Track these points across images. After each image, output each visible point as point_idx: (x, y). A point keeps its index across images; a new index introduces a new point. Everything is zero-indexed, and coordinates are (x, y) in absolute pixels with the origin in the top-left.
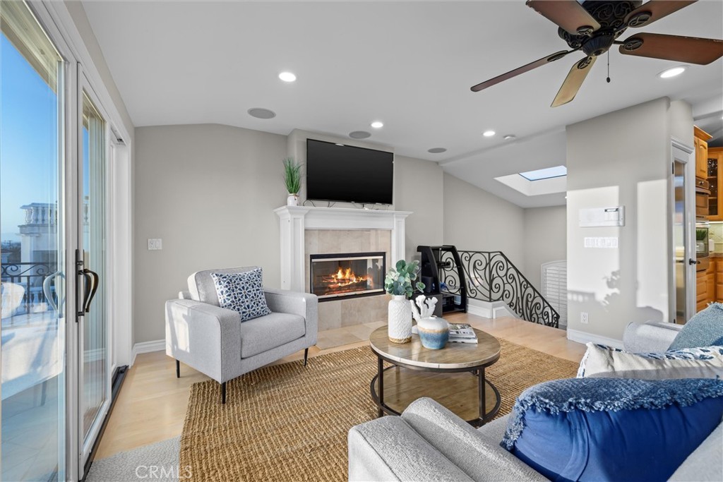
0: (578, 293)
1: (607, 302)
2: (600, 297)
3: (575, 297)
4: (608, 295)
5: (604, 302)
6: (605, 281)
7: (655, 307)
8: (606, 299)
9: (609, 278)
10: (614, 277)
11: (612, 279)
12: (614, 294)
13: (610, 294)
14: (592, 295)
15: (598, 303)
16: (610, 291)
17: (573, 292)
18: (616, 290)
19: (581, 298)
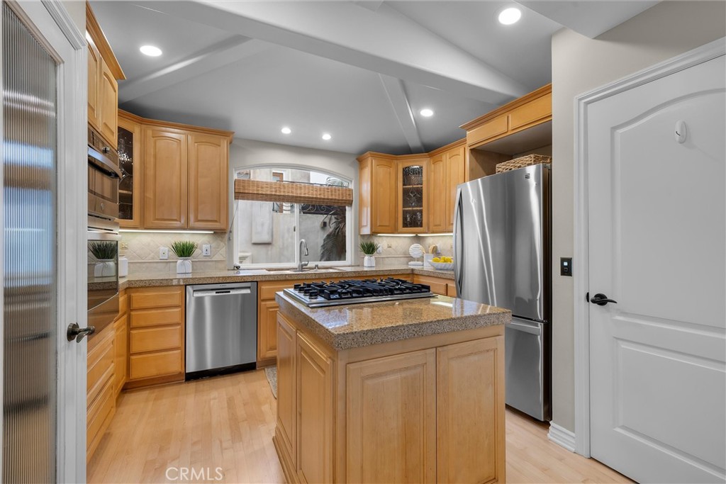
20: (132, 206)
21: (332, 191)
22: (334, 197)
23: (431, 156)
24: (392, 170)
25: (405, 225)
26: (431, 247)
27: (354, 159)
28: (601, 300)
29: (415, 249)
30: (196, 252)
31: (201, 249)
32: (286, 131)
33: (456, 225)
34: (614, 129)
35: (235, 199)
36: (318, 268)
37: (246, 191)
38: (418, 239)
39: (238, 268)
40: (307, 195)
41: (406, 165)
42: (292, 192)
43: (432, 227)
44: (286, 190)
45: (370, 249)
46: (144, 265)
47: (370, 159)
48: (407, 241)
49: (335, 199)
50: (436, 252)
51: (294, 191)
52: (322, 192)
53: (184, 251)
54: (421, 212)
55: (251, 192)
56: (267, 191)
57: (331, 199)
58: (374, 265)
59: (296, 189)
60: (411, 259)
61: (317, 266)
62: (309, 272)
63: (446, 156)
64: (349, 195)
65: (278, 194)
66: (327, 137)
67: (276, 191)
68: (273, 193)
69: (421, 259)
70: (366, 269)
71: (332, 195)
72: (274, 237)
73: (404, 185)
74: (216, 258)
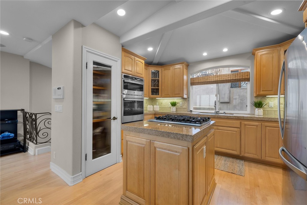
20: (159, 91)
21: (235, 75)
22: (236, 78)
30: (178, 105)
31: (180, 104)
32: (205, 54)
35: (191, 85)
36: (225, 114)
37: (194, 82)
39: (191, 111)
40: (221, 80)
42: (214, 79)
44: (210, 79)
45: (259, 105)
46: (166, 108)
49: (237, 79)
51: (214, 78)
52: (229, 77)
53: (174, 104)
55: (196, 82)
56: (202, 80)
57: (235, 79)
58: (262, 115)
59: (216, 78)
61: (224, 112)
62: (220, 115)
64: (247, 75)
65: (207, 81)
66: (225, 50)
67: (206, 80)
68: (205, 81)
70: (256, 116)
71: (235, 77)
72: (231, 99)
74: (184, 107)
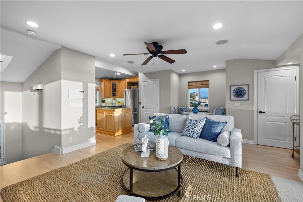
0: (66, 130)
1: (79, 130)
2: (76, 129)
3: (65, 132)
4: (79, 127)
5: (78, 130)
6: (78, 121)
7: (92, 127)
8: (78, 128)
9: (79, 119)
10: (81, 119)
11: (80, 120)
12: (81, 126)
13: (80, 126)
14: (73, 129)
15: (75, 132)
16: (79, 125)
17: (65, 130)
18: (82, 124)
19: (68, 132)
23: (118, 81)
24: (109, 83)
25: (112, 96)
26: (118, 101)
27: (99, 79)
28: (143, 107)
29: (114, 102)
33: (125, 97)
34: (145, 86)
38: (114, 99)
41: (113, 82)
43: (119, 97)
45: (104, 101)
47: (104, 80)
48: (112, 100)
50: (119, 102)
54: (116, 93)
60: (113, 104)
63: (122, 82)
69: (116, 104)
73: (112, 86)
